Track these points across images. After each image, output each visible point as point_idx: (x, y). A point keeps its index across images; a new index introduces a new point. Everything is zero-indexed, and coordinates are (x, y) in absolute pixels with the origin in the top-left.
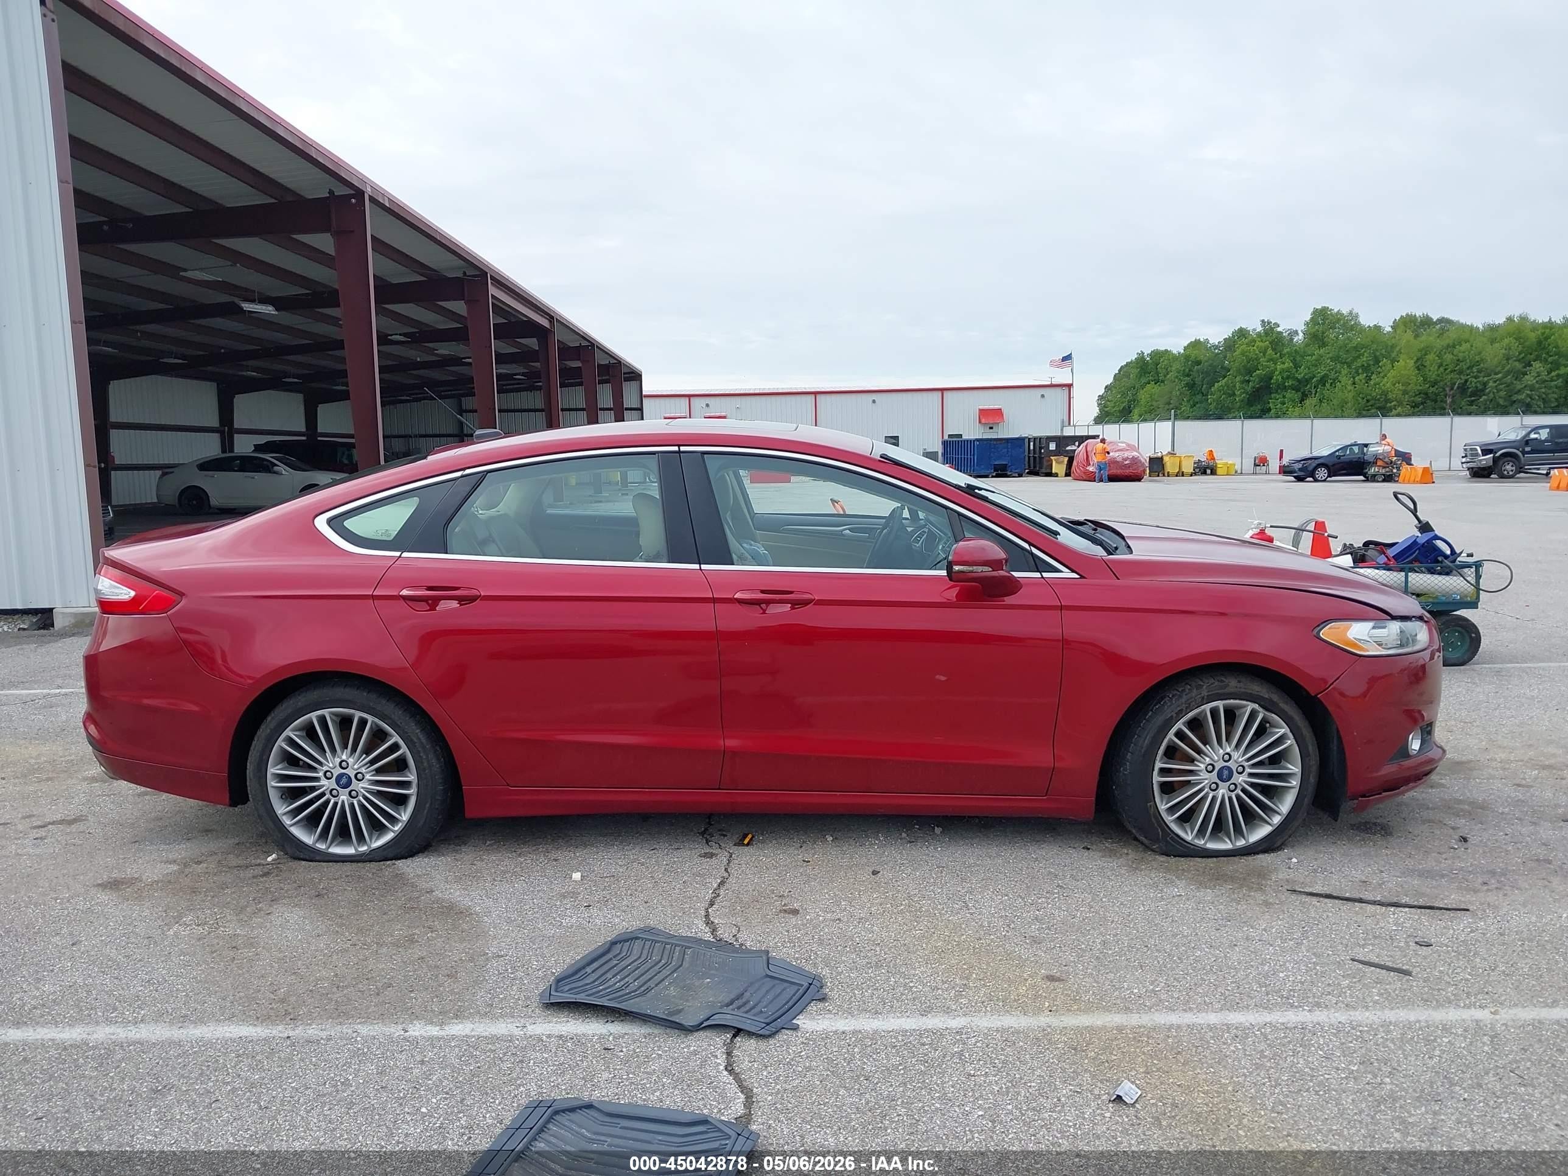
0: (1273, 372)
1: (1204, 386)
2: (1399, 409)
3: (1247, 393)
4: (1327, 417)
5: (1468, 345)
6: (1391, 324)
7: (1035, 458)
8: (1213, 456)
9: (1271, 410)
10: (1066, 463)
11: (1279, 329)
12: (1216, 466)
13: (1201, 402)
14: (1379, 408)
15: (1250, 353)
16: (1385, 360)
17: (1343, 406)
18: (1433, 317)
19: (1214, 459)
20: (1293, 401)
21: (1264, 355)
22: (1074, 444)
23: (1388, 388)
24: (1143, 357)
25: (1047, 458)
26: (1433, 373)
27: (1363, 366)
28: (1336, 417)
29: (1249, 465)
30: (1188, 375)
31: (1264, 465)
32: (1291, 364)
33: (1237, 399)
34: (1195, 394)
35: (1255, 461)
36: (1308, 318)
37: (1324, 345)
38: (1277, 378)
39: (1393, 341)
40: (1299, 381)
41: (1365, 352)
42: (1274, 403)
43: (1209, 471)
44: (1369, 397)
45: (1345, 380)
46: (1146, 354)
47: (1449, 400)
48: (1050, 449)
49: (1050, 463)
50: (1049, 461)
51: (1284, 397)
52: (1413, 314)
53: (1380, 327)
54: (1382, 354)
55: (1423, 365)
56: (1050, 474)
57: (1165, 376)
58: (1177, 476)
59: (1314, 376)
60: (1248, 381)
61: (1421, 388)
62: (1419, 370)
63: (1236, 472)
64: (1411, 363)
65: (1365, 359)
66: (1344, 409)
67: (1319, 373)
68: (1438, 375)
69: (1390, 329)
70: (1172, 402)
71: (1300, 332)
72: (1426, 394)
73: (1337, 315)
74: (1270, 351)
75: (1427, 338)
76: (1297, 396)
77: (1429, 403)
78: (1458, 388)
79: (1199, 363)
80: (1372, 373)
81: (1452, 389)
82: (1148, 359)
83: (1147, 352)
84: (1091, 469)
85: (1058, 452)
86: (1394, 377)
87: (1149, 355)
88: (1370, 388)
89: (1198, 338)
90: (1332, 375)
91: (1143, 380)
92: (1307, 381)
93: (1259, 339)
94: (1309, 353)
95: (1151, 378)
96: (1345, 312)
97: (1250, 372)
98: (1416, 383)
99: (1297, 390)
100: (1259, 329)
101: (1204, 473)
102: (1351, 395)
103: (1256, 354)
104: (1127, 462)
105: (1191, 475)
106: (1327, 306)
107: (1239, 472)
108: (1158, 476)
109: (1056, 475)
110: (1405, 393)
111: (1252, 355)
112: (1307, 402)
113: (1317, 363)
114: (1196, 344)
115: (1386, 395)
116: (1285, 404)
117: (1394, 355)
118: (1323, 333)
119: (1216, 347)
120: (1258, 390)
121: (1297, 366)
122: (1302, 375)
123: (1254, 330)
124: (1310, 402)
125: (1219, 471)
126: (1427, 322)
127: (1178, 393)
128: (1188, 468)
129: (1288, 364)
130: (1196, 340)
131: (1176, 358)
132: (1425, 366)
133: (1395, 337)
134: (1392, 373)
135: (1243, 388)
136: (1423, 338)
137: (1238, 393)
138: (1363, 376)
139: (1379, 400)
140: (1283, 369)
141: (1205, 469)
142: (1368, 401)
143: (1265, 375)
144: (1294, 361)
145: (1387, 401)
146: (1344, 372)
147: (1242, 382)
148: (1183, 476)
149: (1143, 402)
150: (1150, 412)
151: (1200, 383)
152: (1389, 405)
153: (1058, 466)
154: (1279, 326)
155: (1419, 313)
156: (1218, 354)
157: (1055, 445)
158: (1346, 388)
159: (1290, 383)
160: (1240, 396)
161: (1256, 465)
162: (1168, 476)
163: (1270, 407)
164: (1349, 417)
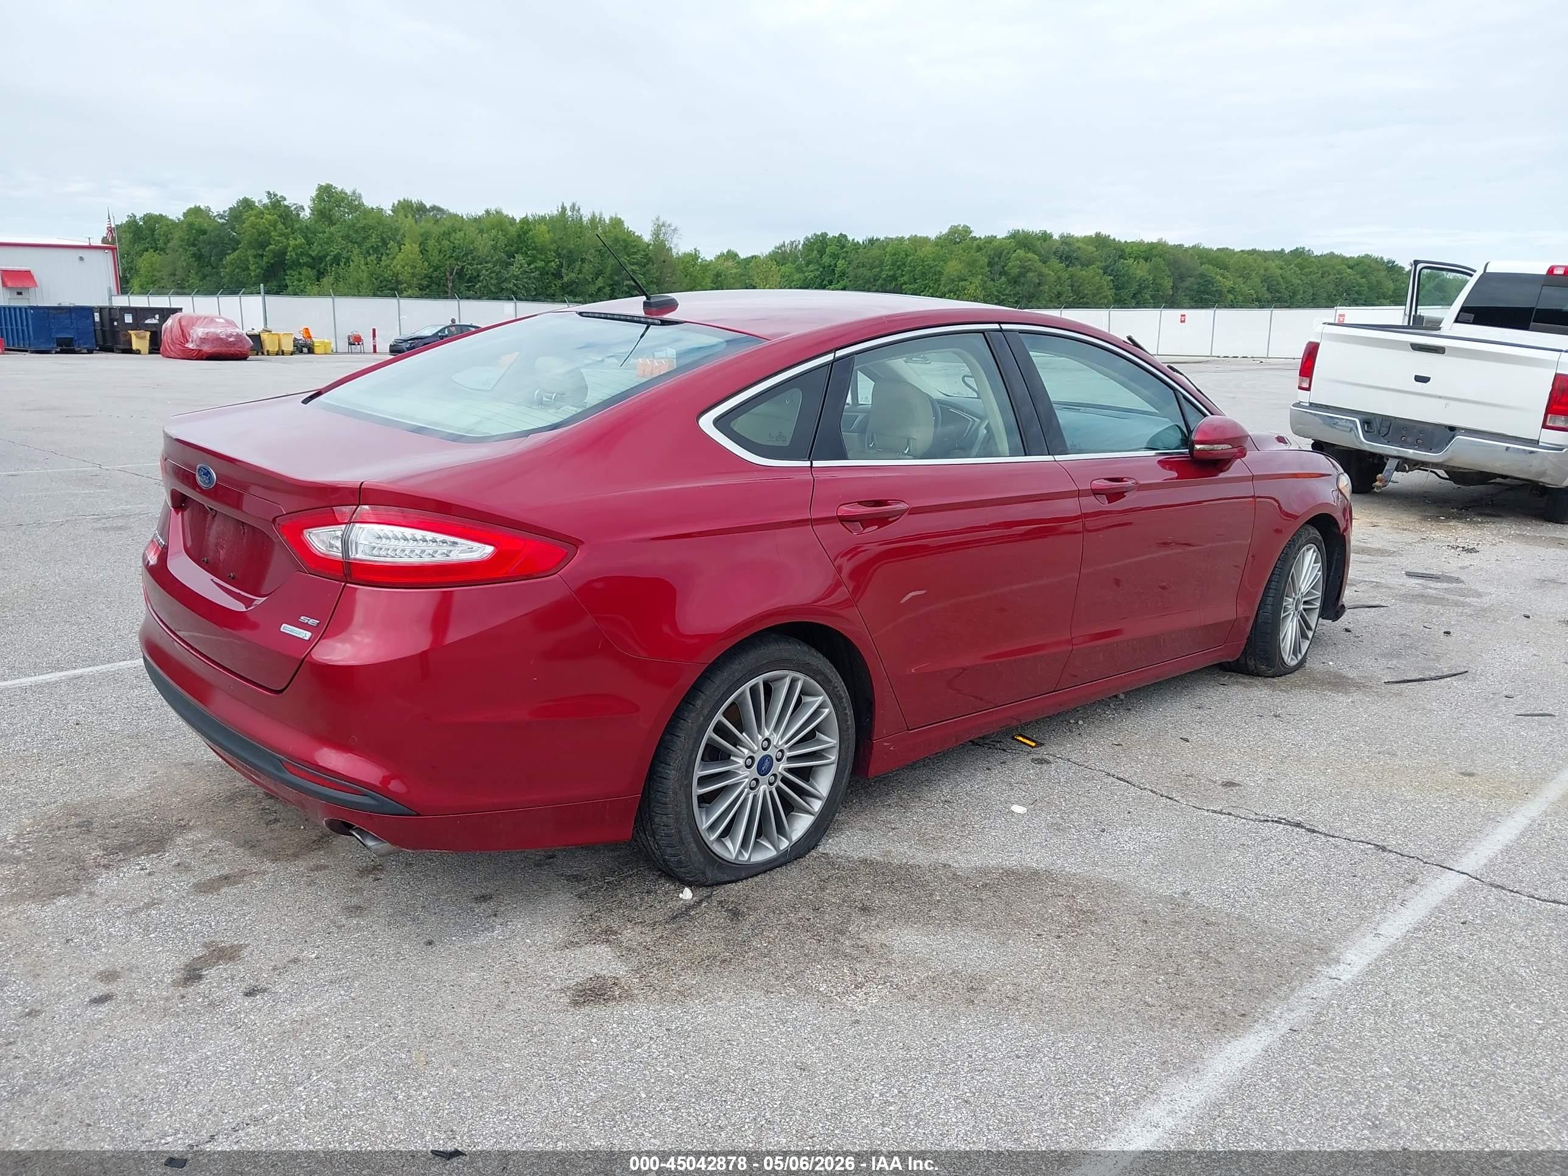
0: (286, 248)
1: (212, 258)
2: (410, 292)
3: (262, 268)
4: (346, 295)
5: (462, 233)
6: (391, 208)
7: (103, 332)
8: (309, 333)
9: (287, 287)
10: (148, 338)
11: (286, 203)
12: (313, 345)
13: (211, 275)
14: (392, 289)
15: (260, 225)
16: (392, 242)
17: (359, 286)
18: (426, 204)
19: (310, 337)
20: (309, 279)
21: (275, 229)
22: (154, 318)
23: (398, 271)
24: (135, 221)
25: (124, 332)
26: (435, 258)
27: (373, 247)
28: (354, 295)
29: (343, 345)
30: (194, 245)
31: (359, 344)
32: (303, 240)
33: (252, 274)
34: (203, 267)
35: (349, 340)
36: (314, 193)
37: (332, 223)
38: (290, 255)
39: (397, 224)
40: (313, 258)
41: (373, 233)
42: (290, 279)
43: (305, 350)
44: (381, 278)
45: (357, 258)
46: (137, 218)
47: (450, 285)
48: (126, 321)
49: (128, 337)
50: (126, 335)
51: (300, 274)
52: (409, 199)
53: (382, 209)
54: (388, 236)
55: (425, 250)
56: (129, 351)
57: (165, 244)
58: (277, 354)
59: (328, 254)
60: (262, 256)
61: (426, 272)
62: (422, 254)
63: (332, 351)
64: (416, 246)
65: (374, 240)
66: (360, 289)
67: (331, 251)
68: (439, 261)
69: (390, 212)
70: (177, 273)
71: (306, 207)
72: (431, 278)
73: (341, 193)
74: (280, 226)
75: (425, 225)
76: (312, 273)
77: (434, 287)
78: (457, 273)
79: (204, 232)
80: (382, 255)
81: (451, 274)
82: (141, 223)
83: (139, 215)
84: (190, 346)
85: (137, 325)
86: (402, 260)
87: (143, 219)
88: (382, 269)
89: (198, 205)
90: (345, 254)
91: (138, 247)
92: (321, 259)
93: (267, 212)
94: (321, 230)
95: (147, 245)
96: (349, 192)
97: (263, 245)
98: (423, 268)
99: (313, 268)
100: (266, 201)
101: (301, 352)
102: (365, 275)
103: (266, 228)
104: (231, 340)
105: (292, 354)
106: (331, 183)
107: (334, 351)
108: (257, 355)
109: (138, 352)
110: (413, 275)
111: (261, 228)
112: (325, 280)
113: (330, 241)
114: (196, 211)
115: (396, 277)
116: (302, 281)
117: (398, 238)
118: (330, 211)
119: (222, 217)
120: (272, 265)
121: (310, 243)
122: (316, 252)
123: (260, 201)
124: (327, 280)
125: (316, 350)
126: (421, 209)
127: (185, 264)
128: (288, 346)
129: (301, 240)
130: (195, 207)
131: (174, 225)
132: (427, 251)
133: (397, 221)
134: (400, 256)
135: (258, 263)
136: (423, 223)
137: (252, 268)
138: (373, 257)
139: (390, 281)
140: (296, 245)
141: (304, 347)
142: (381, 282)
143: (278, 250)
144: (306, 237)
145: (398, 282)
146: (356, 251)
147: (255, 256)
148: (283, 354)
149: (142, 271)
150: (153, 283)
151: (208, 254)
152: (400, 287)
153: (140, 341)
154: (285, 199)
155: (414, 199)
156: (223, 224)
157: (131, 317)
158: (359, 267)
159: (305, 260)
160: (254, 270)
161: (350, 344)
162: (268, 355)
163: (286, 284)
164: (367, 295)
